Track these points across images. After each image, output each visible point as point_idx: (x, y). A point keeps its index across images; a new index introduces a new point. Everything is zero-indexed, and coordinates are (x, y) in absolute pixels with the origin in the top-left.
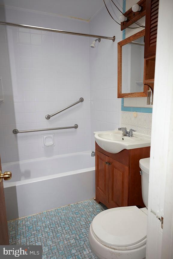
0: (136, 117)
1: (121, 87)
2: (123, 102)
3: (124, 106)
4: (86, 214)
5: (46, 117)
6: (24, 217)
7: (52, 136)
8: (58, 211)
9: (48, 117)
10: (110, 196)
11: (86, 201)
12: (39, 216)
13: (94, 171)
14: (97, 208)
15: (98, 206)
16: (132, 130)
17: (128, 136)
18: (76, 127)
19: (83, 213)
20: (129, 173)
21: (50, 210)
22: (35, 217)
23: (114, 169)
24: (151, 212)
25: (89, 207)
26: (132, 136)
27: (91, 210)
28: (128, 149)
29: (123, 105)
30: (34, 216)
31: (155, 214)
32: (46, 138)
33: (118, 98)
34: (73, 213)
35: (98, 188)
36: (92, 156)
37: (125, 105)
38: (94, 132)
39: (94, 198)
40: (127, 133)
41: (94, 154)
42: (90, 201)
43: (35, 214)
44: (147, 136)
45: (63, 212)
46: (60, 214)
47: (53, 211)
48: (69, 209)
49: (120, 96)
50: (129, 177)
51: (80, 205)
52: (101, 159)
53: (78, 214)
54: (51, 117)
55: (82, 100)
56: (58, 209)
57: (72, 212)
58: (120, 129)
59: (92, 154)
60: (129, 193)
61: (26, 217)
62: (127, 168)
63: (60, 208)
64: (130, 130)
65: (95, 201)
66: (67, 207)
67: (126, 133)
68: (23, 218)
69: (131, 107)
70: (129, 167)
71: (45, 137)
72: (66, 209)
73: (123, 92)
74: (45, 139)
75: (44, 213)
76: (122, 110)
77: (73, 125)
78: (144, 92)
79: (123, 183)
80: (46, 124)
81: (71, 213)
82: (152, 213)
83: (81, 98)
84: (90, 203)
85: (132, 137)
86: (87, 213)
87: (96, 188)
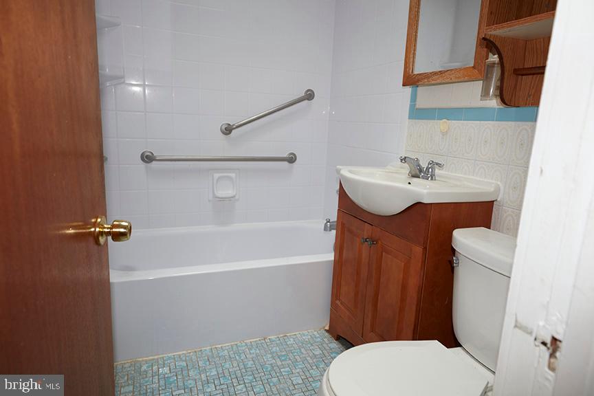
0: (444, 134)
1: (414, 57)
2: (414, 98)
3: (417, 106)
4: (304, 360)
5: (223, 128)
6: (156, 357)
7: (233, 175)
8: (239, 348)
9: (228, 130)
10: (368, 322)
11: (306, 332)
12: (193, 357)
13: (331, 261)
14: (331, 349)
15: (335, 345)
16: (433, 164)
17: (423, 178)
18: (291, 159)
19: (297, 357)
20: (423, 262)
21: (220, 346)
22: (184, 359)
23: (384, 253)
24: (516, 326)
25: (312, 345)
26: (433, 177)
27: (317, 353)
28: (426, 201)
29: (415, 105)
30: (180, 355)
31: (531, 333)
32: (219, 178)
33: (403, 85)
34: (273, 358)
35: (338, 302)
36: (325, 229)
37: (420, 104)
38: (338, 167)
39: (324, 327)
40: (421, 171)
41: (330, 226)
42: (315, 333)
43: (184, 352)
44: (472, 177)
45: (251, 352)
46: (243, 357)
47: (227, 348)
48: (265, 346)
49: (411, 80)
50: (422, 274)
51: (292, 339)
52: (350, 231)
53: (285, 360)
54: (235, 128)
55: (310, 96)
56: (239, 344)
57: (271, 353)
58: (404, 160)
59: (326, 224)
60: (418, 311)
61: (161, 356)
62: (418, 250)
63: (244, 344)
64: (429, 164)
65: (327, 334)
66: (259, 342)
67: (418, 171)
68: (154, 359)
69: (436, 109)
70: (425, 248)
71: (217, 175)
72: (257, 347)
73: (420, 68)
74: (217, 181)
75: (205, 350)
76: (409, 118)
77: (285, 155)
78: (474, 67)
79: (404, 288)
80: (221, 146)
81: (270, 356)
82: (517, 330)
83: (309, 90)
84: (316, 338)
85: (432, 179)
86: (308, 358)
87: (333, 304)
